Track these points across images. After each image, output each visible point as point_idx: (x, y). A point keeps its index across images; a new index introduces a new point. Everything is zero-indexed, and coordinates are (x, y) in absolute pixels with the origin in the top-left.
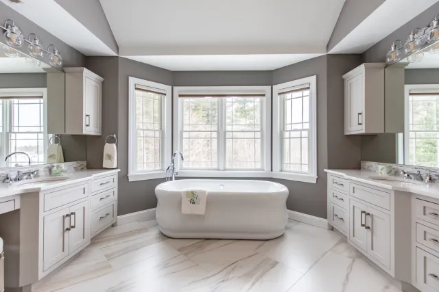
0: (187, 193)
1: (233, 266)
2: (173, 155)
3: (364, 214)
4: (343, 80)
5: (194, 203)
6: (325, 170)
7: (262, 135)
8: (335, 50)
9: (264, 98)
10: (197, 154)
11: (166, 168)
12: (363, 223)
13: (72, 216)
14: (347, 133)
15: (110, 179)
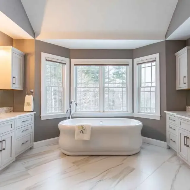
0: (79, 127)
1: (107, 172)
2: (70, 102)
3: (186, 138)
4: (175, 56)
5: (83, 133)
6: (165, 112)
7: (127, 90)
8: (170, 38)
9: (129, 67)
10: (88, 102)
11: (66, 111)
12: (185, 143)
13: (4, 142)
14: (178, 89)
15: (29, 118)
